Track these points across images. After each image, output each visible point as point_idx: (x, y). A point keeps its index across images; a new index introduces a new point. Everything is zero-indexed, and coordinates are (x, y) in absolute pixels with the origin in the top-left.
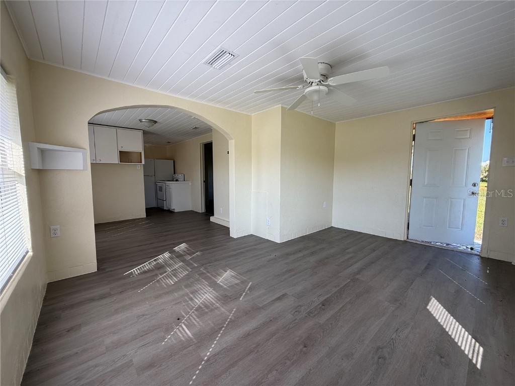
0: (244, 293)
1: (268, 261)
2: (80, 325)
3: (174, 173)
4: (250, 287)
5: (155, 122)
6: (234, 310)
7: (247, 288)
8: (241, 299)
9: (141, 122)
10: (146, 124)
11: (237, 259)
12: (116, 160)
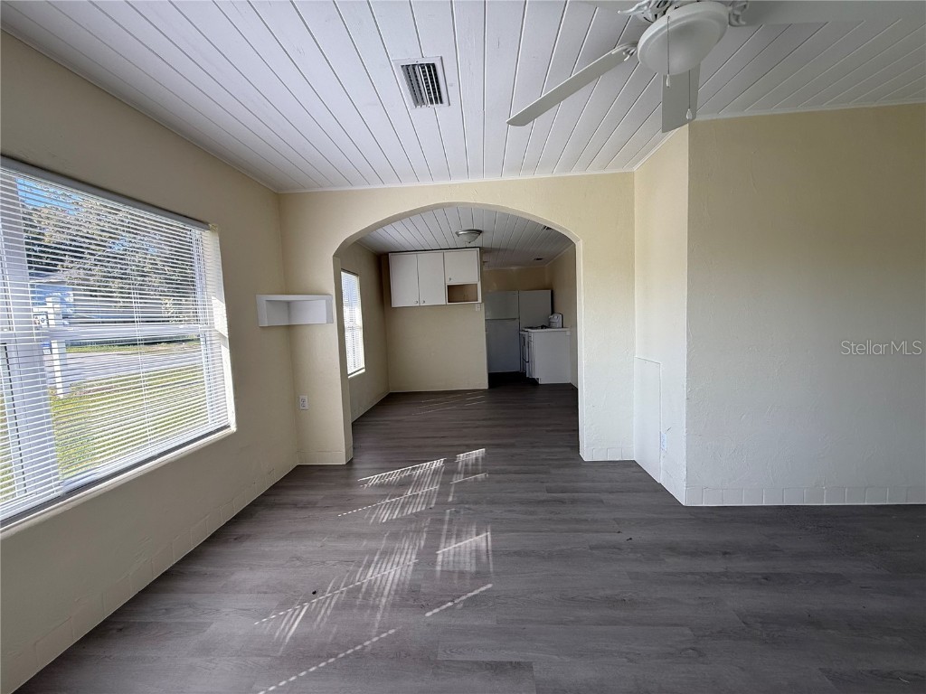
0: (450, 604)
1: (592, 548)
2: (250, 536)
3: (553, 312)
4: (475, 596)
5: (480, 232)
6: (391, 632)
7: (470, 595)
8: (428, 614)
9: (459, 235)
10: (465, 238)
11: (532, 513)
12: (442, 299)
